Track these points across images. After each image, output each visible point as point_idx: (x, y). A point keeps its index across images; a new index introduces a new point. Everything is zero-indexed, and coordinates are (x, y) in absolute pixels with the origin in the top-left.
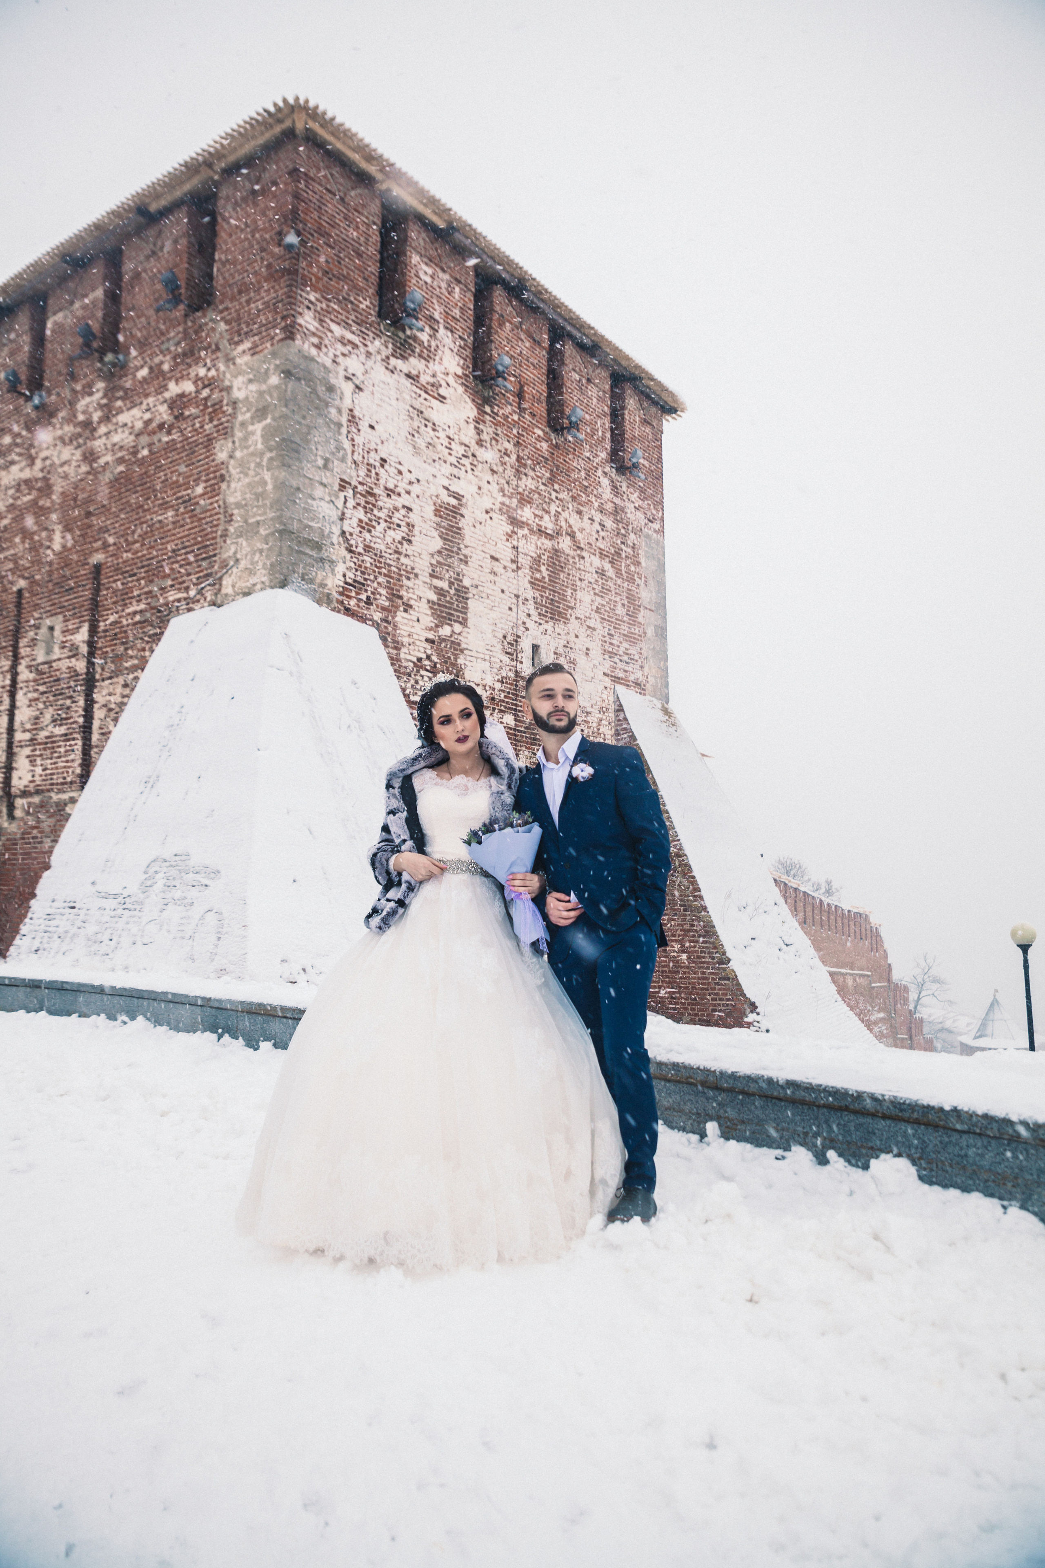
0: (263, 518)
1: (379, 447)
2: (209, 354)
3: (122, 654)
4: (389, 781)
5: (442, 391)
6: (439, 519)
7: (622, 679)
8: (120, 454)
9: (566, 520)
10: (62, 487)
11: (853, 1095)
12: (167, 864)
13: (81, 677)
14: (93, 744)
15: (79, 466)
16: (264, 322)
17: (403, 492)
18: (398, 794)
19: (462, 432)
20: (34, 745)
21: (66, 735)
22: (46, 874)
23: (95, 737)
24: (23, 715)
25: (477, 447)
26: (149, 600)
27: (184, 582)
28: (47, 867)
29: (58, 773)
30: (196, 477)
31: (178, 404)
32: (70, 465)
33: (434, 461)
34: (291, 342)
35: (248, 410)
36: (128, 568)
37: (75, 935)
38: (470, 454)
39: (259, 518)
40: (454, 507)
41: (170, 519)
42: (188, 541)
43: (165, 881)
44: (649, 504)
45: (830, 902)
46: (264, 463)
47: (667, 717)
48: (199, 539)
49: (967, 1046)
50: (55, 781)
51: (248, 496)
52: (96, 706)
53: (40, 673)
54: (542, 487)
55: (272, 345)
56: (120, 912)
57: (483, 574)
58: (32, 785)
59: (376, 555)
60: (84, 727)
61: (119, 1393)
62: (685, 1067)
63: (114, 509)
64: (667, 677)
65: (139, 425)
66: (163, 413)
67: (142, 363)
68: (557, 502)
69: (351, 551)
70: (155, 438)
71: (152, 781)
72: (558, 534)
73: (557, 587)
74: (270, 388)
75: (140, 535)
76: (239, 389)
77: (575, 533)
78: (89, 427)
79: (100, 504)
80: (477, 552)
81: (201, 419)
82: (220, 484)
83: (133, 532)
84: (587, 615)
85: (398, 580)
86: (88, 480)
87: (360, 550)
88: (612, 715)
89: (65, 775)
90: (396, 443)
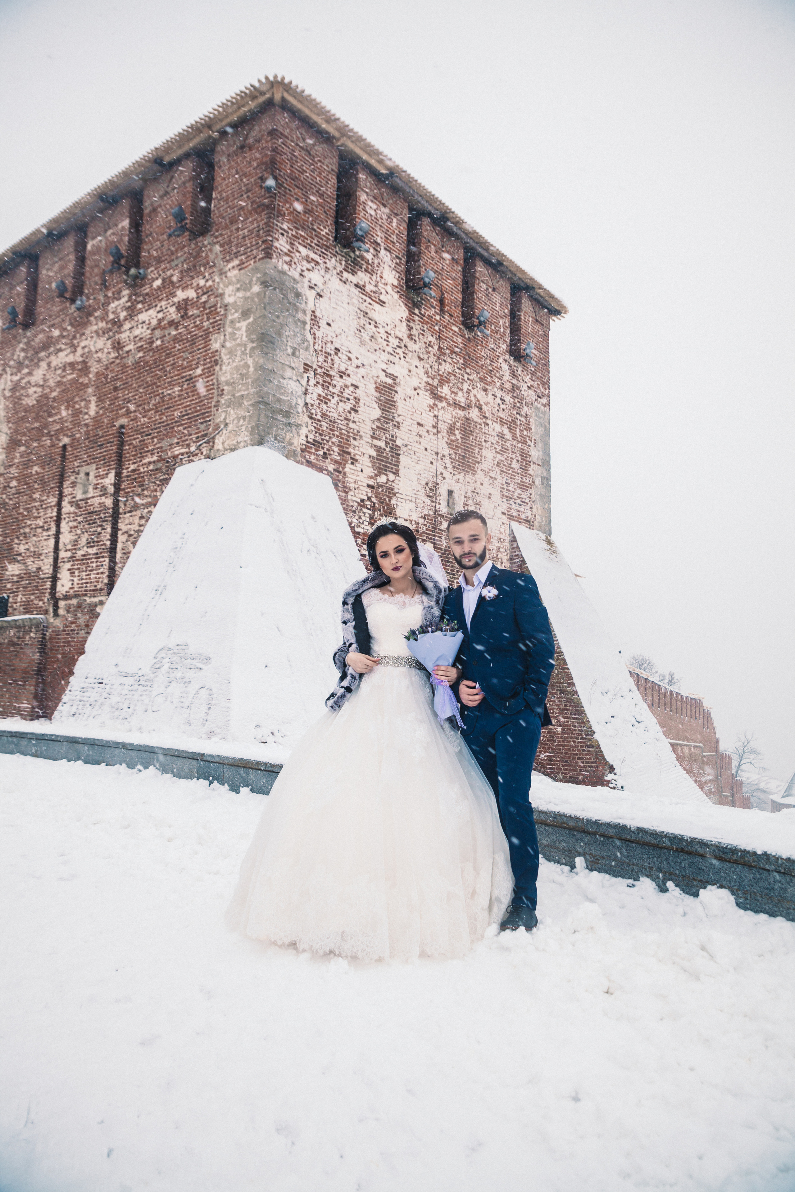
0: (246, 393)
1: (334, 340)
2: (207, 269)
3: (139, 494)
4: (345, 599)
5: (382, 297)
6: (379, 395)
7: (516, 517)
8: (139, 344)
9: (475, 396)
10: (97, 368)
11: (687, 840)
12: (171, 652)
13: (109, 511)
14: (117, 561)
15: (109, 353)
16: (249, 245)
17: (352, 373)
18: (350, 609)
19: (397, 328)
20: (73, 561)
21: (97, 554)
22: (82, 658)
23: (119, 555)
24: (66, 538)
25: (408, 340)
26: (160, 454)
27: (187, 440)
28: (83, 653)
29: (91, 582)
30: (196, 361)
31: (183, 307)
32: (103, 352)
33: (376, 350)
34: (269, 260)
35: (236, 312)
36: (145, 430)
37: (102, 704)
38: (403, 345)
39: (243, 393)
40: (389, 385)
41: (177, 393)
42: (190, 409)
43: (170, 664)
44: (538, 384)
45: (672, 690)
46: (248, 351)
47: (550, 547)
48: (198, 408)
49: (776, 802)
50: (88, 589)
51: (235, 376)
52: (120, 532)
53: (78, 507)
54: (457, 371)
55: (254, 262)
56: (135, 687)
57: (412, 436)
58: (71, 591)
59: (331, 421)
60: (111, 548)
61: (141, 1044)
62: (560, 815)
63: (134, 385)
64: (550, 516)
65: (154, 322)
66: (173, 313)
67: (157, 275)
68: (469, 382)
69: (311, 418)
70: (166, 332)
71: (160, 589)
72: (468, 406)
73: (467, 447)
74: (252, 294)
75: (154, 405)
76: (229, 296)
77: (482, 406)
78: (117, 324)
79: (125, 382)
80: (407, 419)
81: (200, 318)
82: (215, 367)
83: (149, 403)
84: (490, 468)
85: (346, 439)
86: (116, 363)
87: (319, 417)
88: (508, 545)
89: (96, 584)
90: (347, 337)
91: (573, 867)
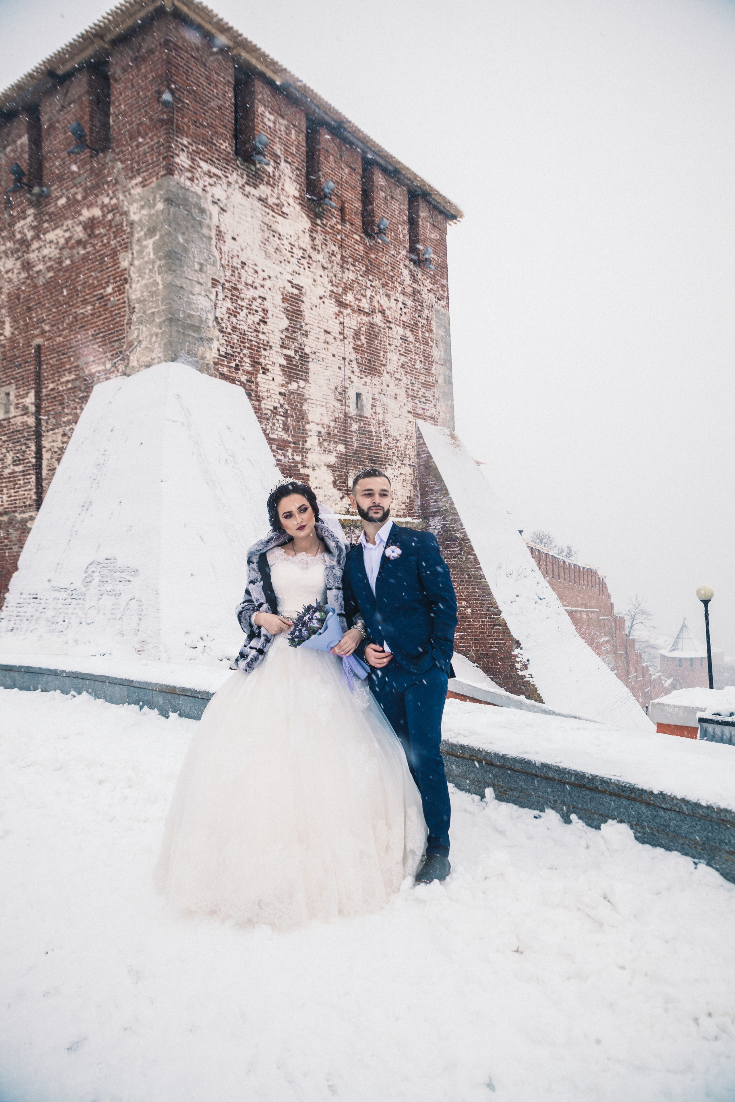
0: (157, 310)
1: (240, 254)
2: (111, 187)
3: (60, 412)
4: (249, 558)
5: (285, 209)
6: (286, 305)
7: (421, 415)
8: (49, 264)
9: (378, 302)
10: (8, 289)
12: (101, 566)
13: (31, 429)
14: (43, 477)
15: (20, 273)
16: (150, 161)
17: (259, 286)
18: (256, 568)
19: (301, 239)
20: (1, 479)
21: (24, 471)
22: (15, 575)
23: (44, 472)
25: (311, 250)
26: (78, 372)
27: (102, 358)
28: (17, 568)
29: (20, 499)
30: (106, 280)
31: (91, 225)
32: (13, 273)
33: (281, 262)
34: (171, 177)
35: (142, 230)
36: (61, 349)
37: (38, 618)
38: (306, 256)
39: (154, 310)
40: (296, 295)
41: (90, 312)
42: (103, 328)
43: (100, 578)
44: (438, 287)
45: (571, 562)
46: (156, 269)
47: (454, 441)
48: (111, 326)
49: (665, 656)
50: (17, 505)
51: (145, 294)
52: (44, 450)
53: (2, 427)
54: (360, 278)
55: (157, 179)
56: (69, 601)
57: (319, 344)
58: (1, 508)
59: (241, 333)
60: (36, 465)
61: (68, 1049)
62: (469, 748)
63: (47, 305)
64: (453, 412)
65: (62, 241)
66: (80, 233)
67: (61, 194)
68: (371, 288)
69: (221, 331)
70: (75, 251)
71: (86, 505)
72: (372, 312)
73: (373, 351)
74: (157, 212)
75: (68, 324)
76: (134, 213)
77: (385, 310)
78: (25, 244)
79: (37, 302)
80: (314, 328)
81: (108, 236)
82: (125, 285)
83: (63, 322)
84: (395, 370)
85: (257, 351)
86: (27, 283)
87: (229, 330)
88: (414, 441)
89: (25, 500)
90: (252, 250)
91: (483, 797)
